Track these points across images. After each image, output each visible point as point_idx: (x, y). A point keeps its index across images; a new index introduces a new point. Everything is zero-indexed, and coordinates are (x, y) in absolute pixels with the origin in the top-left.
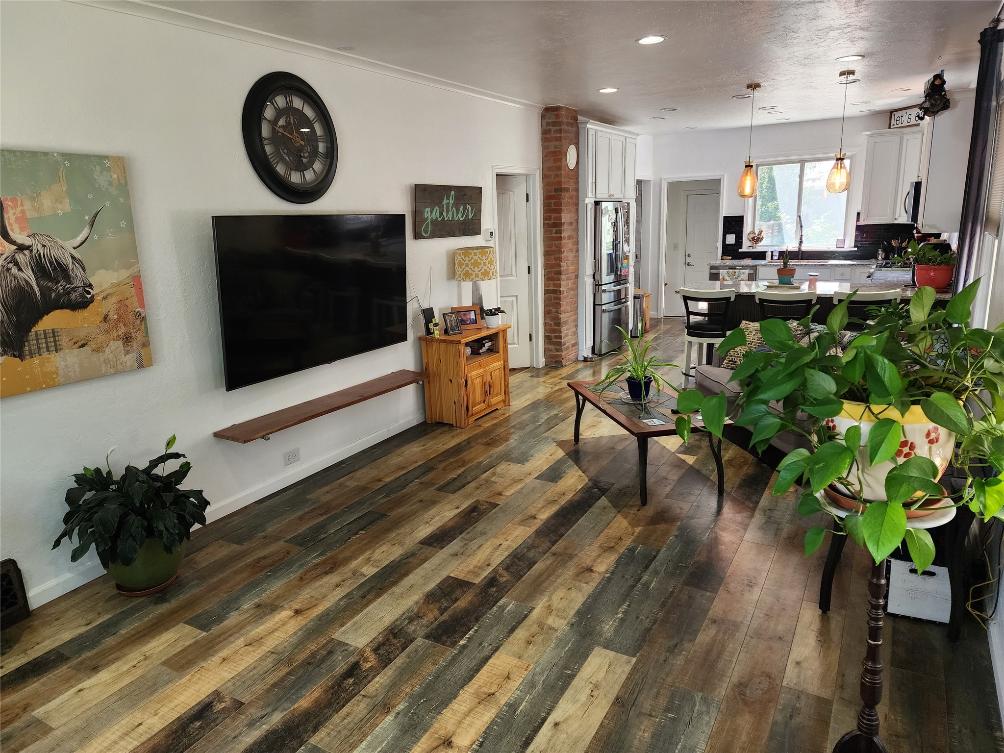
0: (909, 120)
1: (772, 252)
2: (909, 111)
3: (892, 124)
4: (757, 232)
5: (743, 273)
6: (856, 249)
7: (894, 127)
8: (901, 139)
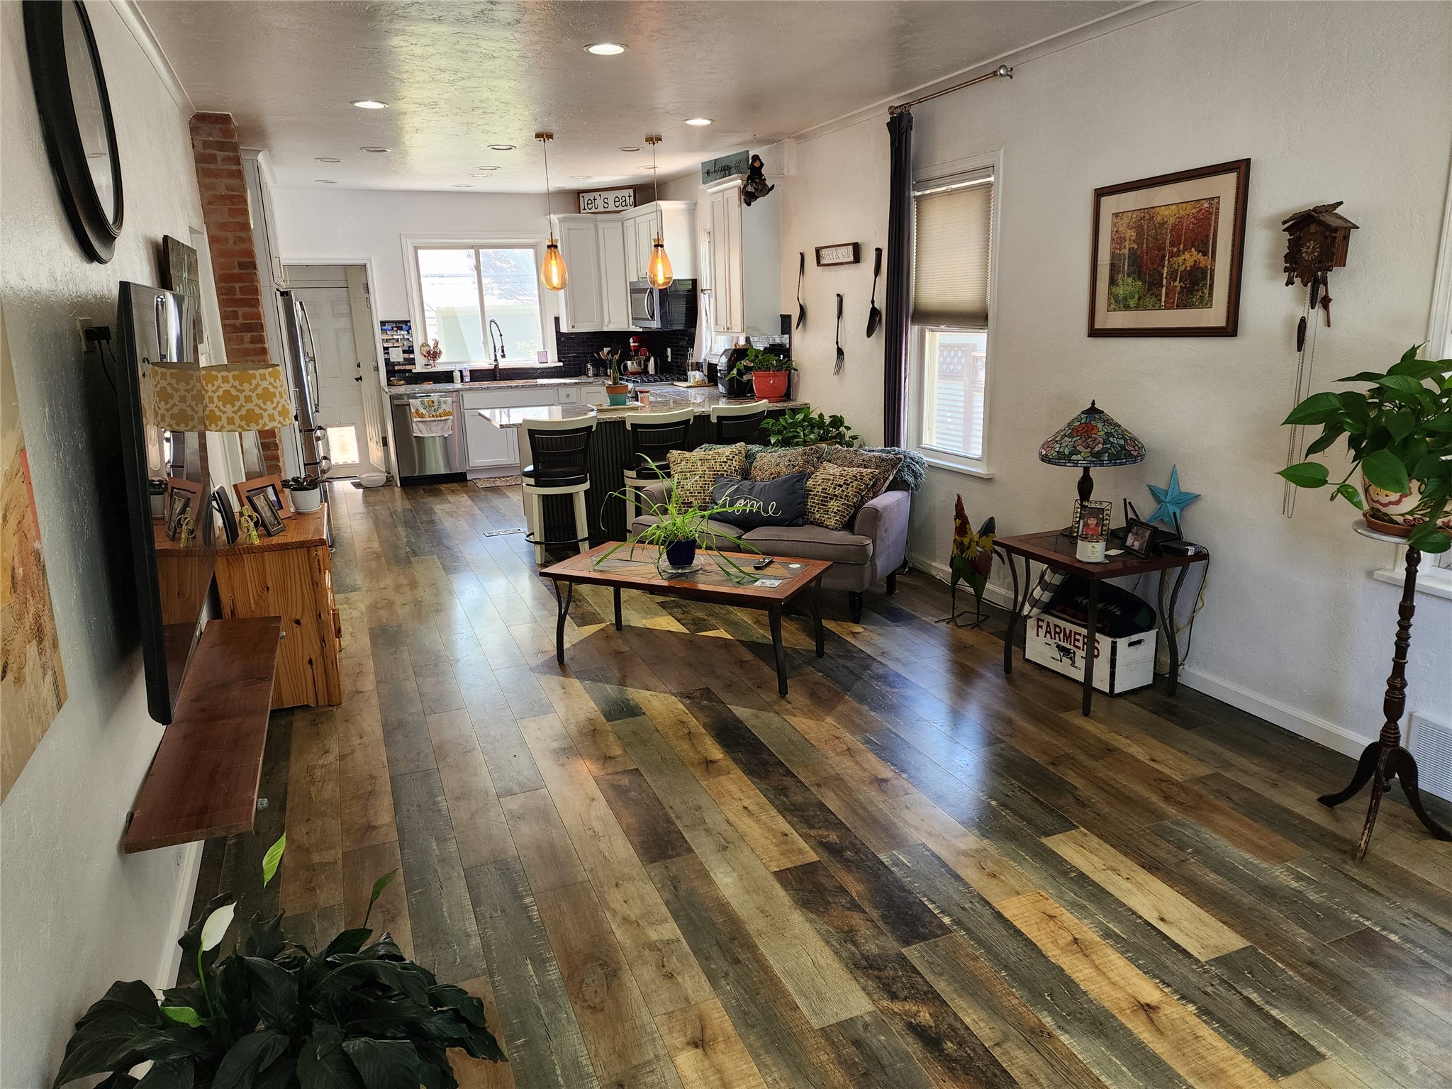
0: (606, 205)
1: (461, 372)
2: (604, 194)
3: (582, 207)
4: (431, 344)
5: (445, 402)
6: (561, 364)
7: (585, 211)
8: (596, 227)
